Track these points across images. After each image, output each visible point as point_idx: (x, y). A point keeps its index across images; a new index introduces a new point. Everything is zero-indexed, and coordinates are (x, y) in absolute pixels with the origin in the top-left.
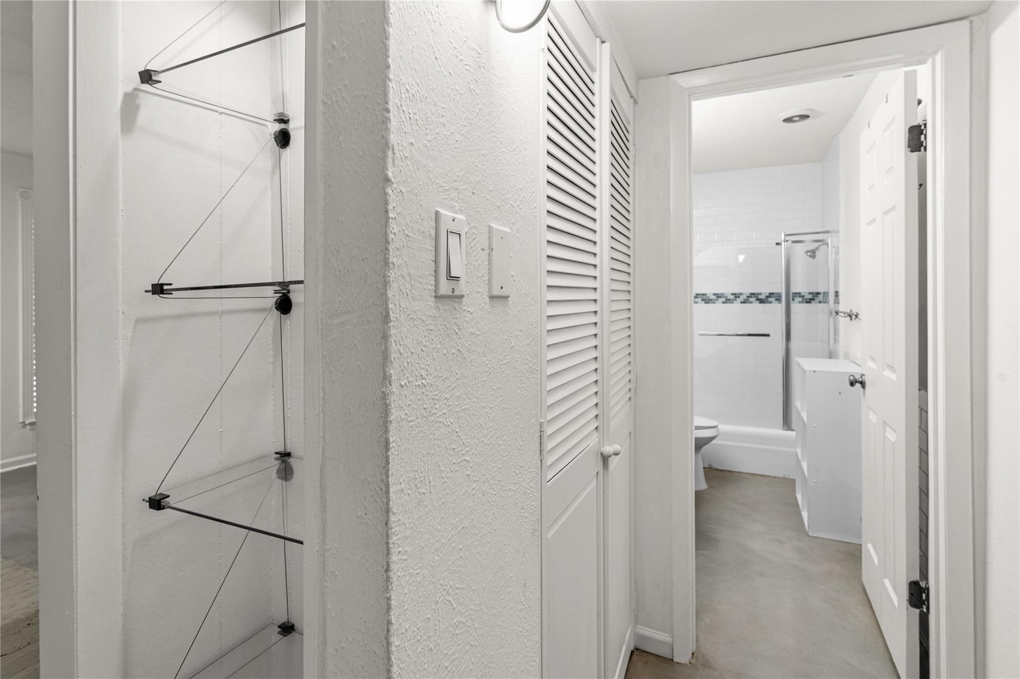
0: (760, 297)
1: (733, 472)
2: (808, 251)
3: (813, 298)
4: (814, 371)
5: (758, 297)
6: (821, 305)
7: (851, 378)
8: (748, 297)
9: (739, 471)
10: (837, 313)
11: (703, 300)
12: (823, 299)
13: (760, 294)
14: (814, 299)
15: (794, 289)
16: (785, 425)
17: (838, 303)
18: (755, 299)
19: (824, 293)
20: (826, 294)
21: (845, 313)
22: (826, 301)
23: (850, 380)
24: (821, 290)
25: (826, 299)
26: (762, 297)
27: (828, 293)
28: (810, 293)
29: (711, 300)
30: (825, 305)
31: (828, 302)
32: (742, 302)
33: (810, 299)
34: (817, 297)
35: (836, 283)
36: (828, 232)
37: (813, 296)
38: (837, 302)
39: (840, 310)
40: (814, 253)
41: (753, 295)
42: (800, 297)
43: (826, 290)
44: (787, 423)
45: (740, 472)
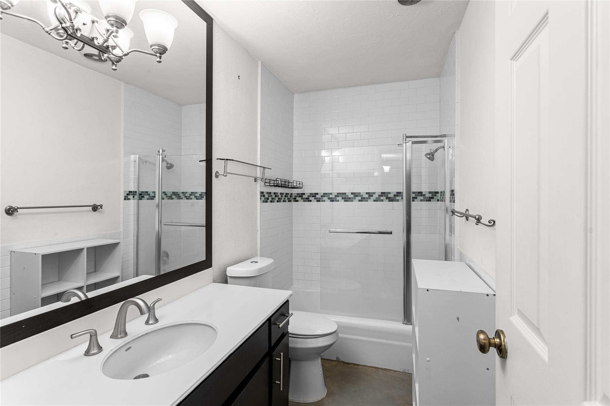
0: (389, 196)
1: (358, 365)
2: (428, 154)
3: (433, 196)
4: (428, 290)
5: (388, 195)
6: (439, 202)
7: (482, 336)
8: (379, 196)
9: (363, 364)
10: (453, 212)
11: (342, 199)
12: (440, 198)
13: (390, 193)
14: (433, 198)
15: (414, 189)
16: (406, 319)
17: (454, 202)
18: (385, 198)
19: (441, 192)
20: (443, 193)
21: (461, 213)
22: (443, 200)
23: (478, 340)
24: (439, 191)
25: (443, 198)
26: (391, 196)
27: (444, 192)
28: (430, 193)
29: (350, 198)
30: (443, 203)
31: (445, 201)
32: (374, 201)
33: (430, 198)
34: (436, 196)
35: (452, 182)
36: (445, 136)
37: (432, 195)
38: (453, 200)
39: (456, 210)
40: (433, 155)
41: (383, 194)
42: (421, 196)
43: (443, 190)
44: (407, 318)
45: (364, 366)
